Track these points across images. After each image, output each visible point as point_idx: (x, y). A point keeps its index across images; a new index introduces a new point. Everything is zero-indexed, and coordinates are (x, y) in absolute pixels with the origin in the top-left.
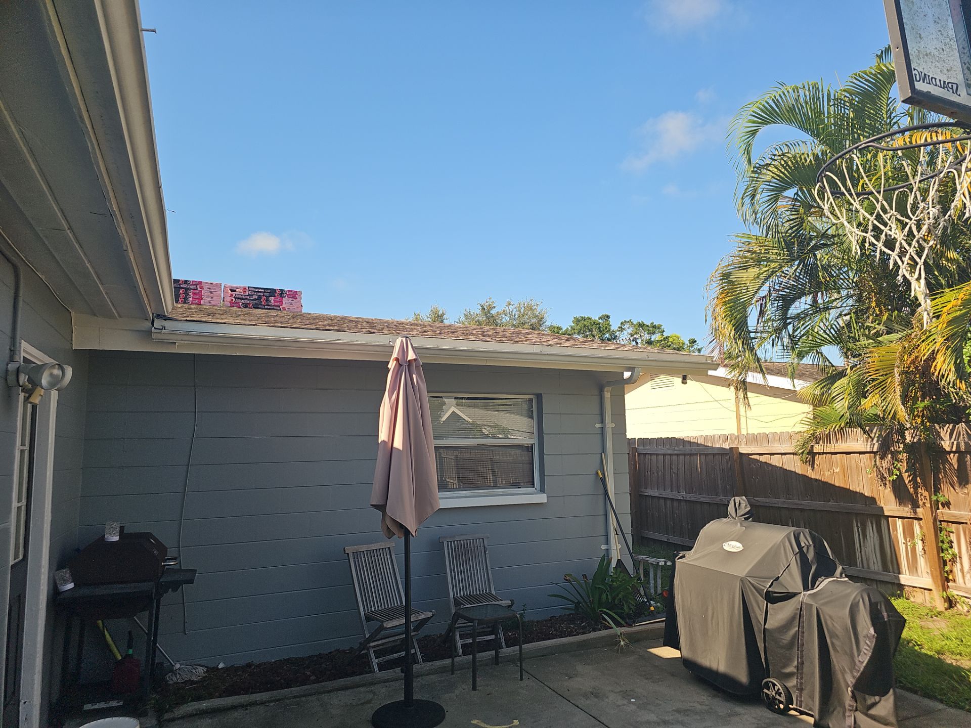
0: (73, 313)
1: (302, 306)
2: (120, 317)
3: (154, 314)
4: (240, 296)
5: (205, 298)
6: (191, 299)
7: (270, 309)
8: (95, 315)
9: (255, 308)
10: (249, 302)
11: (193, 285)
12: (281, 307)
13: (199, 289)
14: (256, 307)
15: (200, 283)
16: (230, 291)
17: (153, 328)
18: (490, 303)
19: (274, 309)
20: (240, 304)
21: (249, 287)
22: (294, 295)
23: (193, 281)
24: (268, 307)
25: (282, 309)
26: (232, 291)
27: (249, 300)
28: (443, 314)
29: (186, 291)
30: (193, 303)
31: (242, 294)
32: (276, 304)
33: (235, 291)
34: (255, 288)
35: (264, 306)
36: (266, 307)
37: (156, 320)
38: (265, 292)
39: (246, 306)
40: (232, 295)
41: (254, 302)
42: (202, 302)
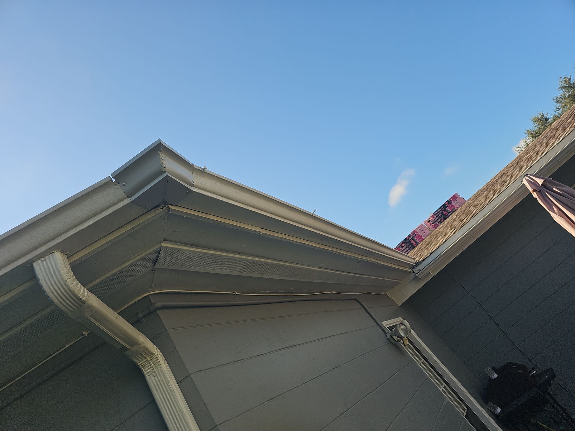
0: (386, 293)
1: (463, 199)
2: (401, 280)
3: (411, 268)
4: (434, 221)
5: (422, 235)
6: (418, 241)
7: (451, 214)
8: (393, 287)
9: (445, 219)
10: (440, 220)
11: (413, 234)
12: (455, 208)
13: (416, 234)
15: (414, 231)
17: (416, 274)
18: (565, 80)
19: (453, 212)
20: (438, 224)
22: (455, 197)
23: (411, 233)
26: (429, 222)
28: (542, 116)
29: (413, 239)
30: (421, 242)
31: (434, 219)
32: (452, 209)
33: (430, 221)
34: (436, 211)
35: (448, 214)
36: (449, 214)
37: (413, 270)
38: (441, 209)
39: (442, 222)
40: (431, 224)
41: (442, 217)
42: (423, 238)
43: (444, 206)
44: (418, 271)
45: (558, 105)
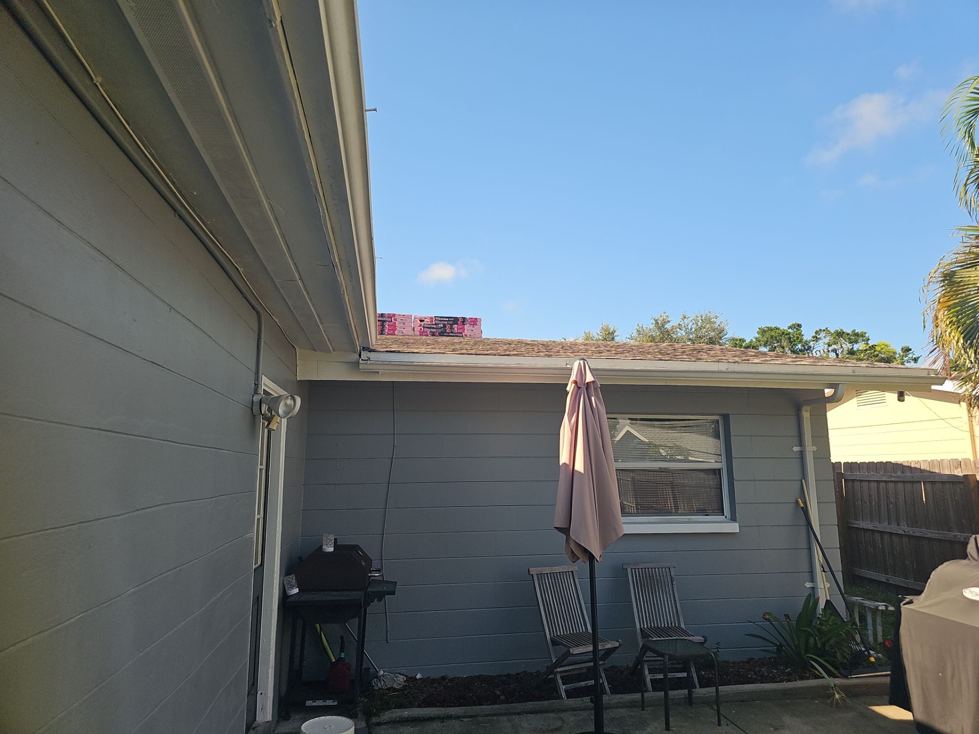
0: (297, 349)
1: (482, 332)
2: (334, 351)
3: (361, 348)
4: (428, 326)
5: (398, 329)
6: (386, 330)
7: (453, 336)
8: (314, 350)
9: (441, 336)
10: (435, 330)
11: (388, 317)
12: (463, 334)
13: (393, 321)
14: (442, 334)
15: (394, 315)
16: (419, 322)
17: (361, 359)
18: (665, 318)
19: (457, 336)
20: (428, 332)
21: (435, 317)
22: (475, 322)
23: (388, 314)
24: (452, 334)
25: (464, 336)
26: (421, 321)
27: (435, 328)
28: (613, 333)
29: (383, 323)
30: (388, 334)
31: (430, 323)
32: (459, 331)
33: (423, 321)
34: (441, 317)
35: (449, 333)
36: (450, 334)
37: (362, 352)
38: (449, 321)
39: (433, 335)
40: (421, 325)
41: (440, 331)
42: (396, 332)
43: (455, 320)
44: (367, 359)
45: (635, 334)
